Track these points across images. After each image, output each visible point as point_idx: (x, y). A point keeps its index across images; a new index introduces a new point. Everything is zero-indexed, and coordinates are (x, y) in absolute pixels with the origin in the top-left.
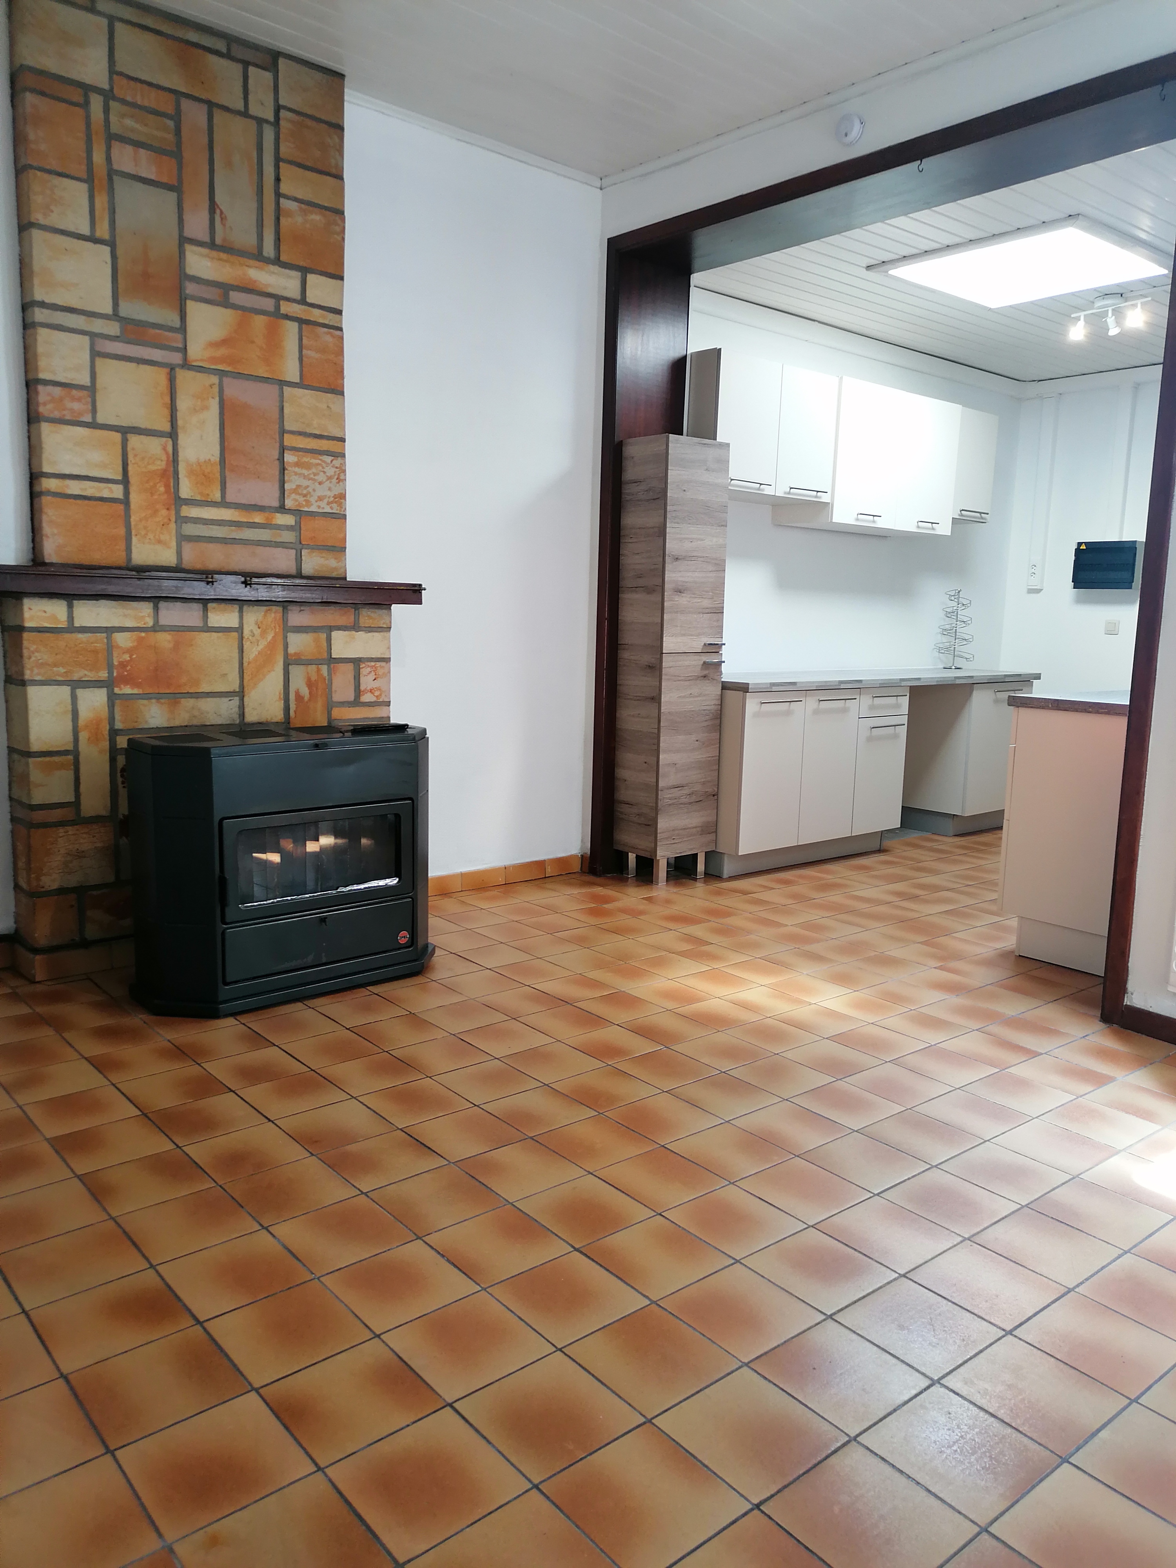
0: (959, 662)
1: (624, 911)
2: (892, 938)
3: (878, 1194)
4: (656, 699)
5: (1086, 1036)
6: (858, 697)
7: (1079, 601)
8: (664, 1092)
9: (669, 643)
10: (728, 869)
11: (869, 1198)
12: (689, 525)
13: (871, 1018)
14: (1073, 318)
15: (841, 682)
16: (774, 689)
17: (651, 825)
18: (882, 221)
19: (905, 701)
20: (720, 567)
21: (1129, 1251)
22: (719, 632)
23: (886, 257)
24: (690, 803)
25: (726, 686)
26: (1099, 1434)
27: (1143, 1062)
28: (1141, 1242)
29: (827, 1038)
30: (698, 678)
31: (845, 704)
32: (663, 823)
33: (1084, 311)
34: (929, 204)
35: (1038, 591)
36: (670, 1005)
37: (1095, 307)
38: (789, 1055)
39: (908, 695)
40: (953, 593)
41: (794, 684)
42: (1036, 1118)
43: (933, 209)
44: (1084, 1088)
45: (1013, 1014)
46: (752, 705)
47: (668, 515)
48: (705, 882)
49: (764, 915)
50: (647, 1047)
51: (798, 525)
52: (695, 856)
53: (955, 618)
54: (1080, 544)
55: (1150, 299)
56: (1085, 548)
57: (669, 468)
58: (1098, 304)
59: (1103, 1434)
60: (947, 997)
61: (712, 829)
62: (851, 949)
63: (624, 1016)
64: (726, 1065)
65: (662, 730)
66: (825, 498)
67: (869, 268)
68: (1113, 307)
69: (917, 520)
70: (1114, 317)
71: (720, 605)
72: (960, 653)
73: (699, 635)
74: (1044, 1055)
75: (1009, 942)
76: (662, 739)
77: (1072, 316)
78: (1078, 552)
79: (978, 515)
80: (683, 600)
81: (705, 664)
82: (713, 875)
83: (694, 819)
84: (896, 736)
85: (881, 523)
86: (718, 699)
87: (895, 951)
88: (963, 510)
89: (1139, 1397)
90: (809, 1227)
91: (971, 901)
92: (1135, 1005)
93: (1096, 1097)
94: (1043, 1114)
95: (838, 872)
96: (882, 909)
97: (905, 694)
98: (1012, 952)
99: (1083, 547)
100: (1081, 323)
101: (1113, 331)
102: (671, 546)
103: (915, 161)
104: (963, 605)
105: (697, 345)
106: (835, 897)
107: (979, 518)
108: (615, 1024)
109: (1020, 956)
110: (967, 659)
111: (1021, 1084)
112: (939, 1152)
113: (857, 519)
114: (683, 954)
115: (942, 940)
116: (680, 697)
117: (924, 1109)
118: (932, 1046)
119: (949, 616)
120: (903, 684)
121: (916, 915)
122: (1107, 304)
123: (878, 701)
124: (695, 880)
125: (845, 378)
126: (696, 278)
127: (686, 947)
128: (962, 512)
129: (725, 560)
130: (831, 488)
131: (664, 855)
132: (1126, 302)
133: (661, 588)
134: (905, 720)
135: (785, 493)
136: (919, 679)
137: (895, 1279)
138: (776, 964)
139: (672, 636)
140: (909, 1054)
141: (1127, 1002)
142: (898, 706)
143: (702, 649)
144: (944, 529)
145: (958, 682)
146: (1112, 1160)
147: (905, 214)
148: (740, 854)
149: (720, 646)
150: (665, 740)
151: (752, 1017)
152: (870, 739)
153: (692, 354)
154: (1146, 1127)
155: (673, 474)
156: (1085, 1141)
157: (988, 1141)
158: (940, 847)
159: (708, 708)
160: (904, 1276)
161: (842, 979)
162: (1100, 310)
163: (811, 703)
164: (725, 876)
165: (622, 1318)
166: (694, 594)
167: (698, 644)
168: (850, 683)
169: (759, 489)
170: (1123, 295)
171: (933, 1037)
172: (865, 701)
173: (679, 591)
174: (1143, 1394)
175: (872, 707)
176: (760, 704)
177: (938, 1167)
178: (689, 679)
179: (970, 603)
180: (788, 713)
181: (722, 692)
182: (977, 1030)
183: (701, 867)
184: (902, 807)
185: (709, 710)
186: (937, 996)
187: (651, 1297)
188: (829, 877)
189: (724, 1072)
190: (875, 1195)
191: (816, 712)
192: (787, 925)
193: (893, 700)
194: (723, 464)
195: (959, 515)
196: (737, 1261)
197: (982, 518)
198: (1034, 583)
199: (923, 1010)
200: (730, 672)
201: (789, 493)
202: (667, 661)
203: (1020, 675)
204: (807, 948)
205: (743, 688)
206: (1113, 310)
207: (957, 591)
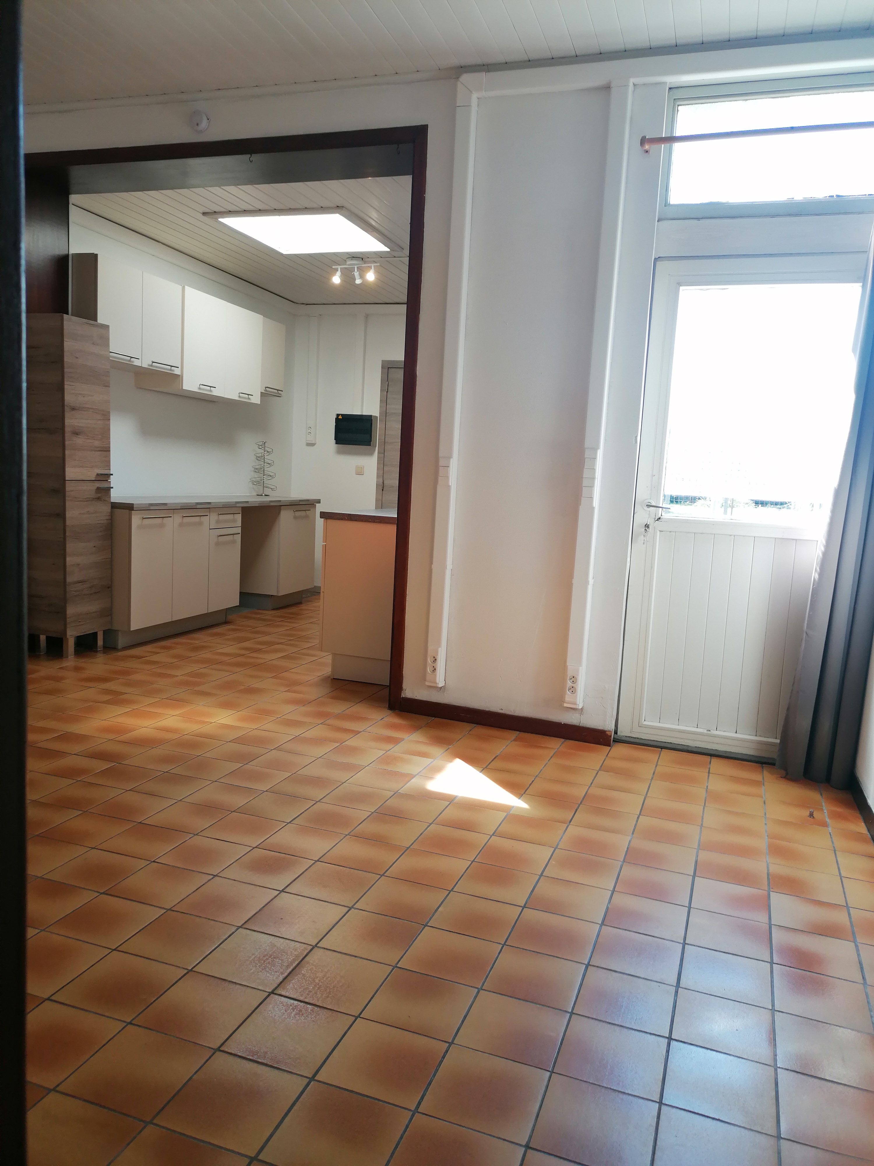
0: (267, 491)
1: (48, 678)
2: (252, 676)
3: (290, 822)
4: (61, 515)
5: (383, 718)
6: (208, 514)
7: (339, 452)
8: (127, 791)
9: (71, 473)
10: (122, 641)
11: (285, 825)
12: (82, 384)
13: (254, 726)
14: (333, 269)
15: (197, 504)
16: (152, 508)
17: (60, 612)
18: (220, 187)
19: (239, 517)
20: (106, 418)
21: (432, 823)
22: (108, 466)
23: (217, 209)
24: (91, 594)
25: (115, 506)
26: (439, 910)
27: (416, 728)
28: (437, 818)
29: (229, 742)
30: (93, 499)
31: (200, 519)
32: (71, 610)
33: (340, 265)
34: (252, 181)
35: (313, 445)
36: (111, 736)
37: (347, 264)
38: (208, 755)
39: (241, 513)
40: (261, 444)
41: (165, 504)
42: (367, 766)
43: (254, 185)
44: (389, 746)
45: (339, 712)
46: (136, 520)
47: (65, 376)
48: (104, 653)
49: (159, 671)
50: (105, 765)
51: (156, 389)
52: (95, 635)
53: (263, 461)
54: (338, 415)
55: (379, 264)
56: (341, 418)
57: (65, 339)
58: (349, 262)
59: (440, 909)
60: (298, 707)
61: (108, 613)
62: (228, 686)
63: (77, 748)
64: (166, 768)
65: (67, 539)
66: (177, 371)
67: (204, 214)
68: (358, 266)
69: (239, 392)
70: (358, 272)
71: (107, 445)
72: (267, 485)
73: (92, 467)
74: (363, 732)
75: (327, 671)
76: (67, 545)
77: (333, 267)
78: (337, 420)
79: (276, 391)
80: (79, 441)
81: (99, 489)
82: (110, 647)
83: (92, 607)
84: (234, 542)
85: (216, 392)
86: (109, 516)
87: (256, 684)
88: (267, 387)
89: (453, 889)
90: (254, 848)
91: (296, 650)
92: (407, 697)
93: (396, 750)
94: (371, 763)
95: (201, 638)
96: (240, 659)
97: (239, 513)
98: (329, 677)
99: (340, 417)
100: (339, 273)
101: (358, 281)
102: (69, 398)
103: (247, 154)
104: (268, 452)
105: (77, 247)
106: (205, 655)
107: (276, 393)
108: (72, 754)
109: (334, 678)
110: (272, 489)
111: (353, 750)
112: (318, 793)
113: (200, 388)
114: (108, 702)
115: (285, 674)
116: (80, 513)
117: (304, 772)
118: (297, 736)
119: (259, 459)
120: (238, 505)
121: (262, 661)
122: (354, 263)
123: (222, 517)
124: (97, 651)
125: (186, 287)
126: (73, 198)
127: (106, 698)
128: (267, 389)
129: (109, 412)
130: (180, 364)
131: (71, 635)
132: (365, 264)
133: (61, 429)
134: (239, 530)
135: (149, 365)
136: (247, 502)
137: (313, 864)
138: (177, 702)
139: (72, 467)
140: (284, 743)
141: (403, 695)
142: (234, 521)
143: (95, 477)
144: (256, 399)
145: (272, 504)
146: (413, 780)
147: (236, 185)
148: (131, 630)
149: (109, 475)
150: (70, 546)
151: (175, 736)
152: (217, 544)
153: (73, 254)
154: (427, 761)
155: (68, 344)
156: (396, 774)
157: (345, 782)
158: (264, 618)
159: (102, 522)
160: (318, 861)
161: (227, 705)
162: (349, 266)
163: (178, 518)
164: (120, 647)
165: (151, 923)
166: (88, 436)
167: (92, 474)
168: (202, 504)
169: (130, 361)
170: (363, 259)
171: (296, 732)
172: (214, 517)
173: (76, 433)
174: (454, 887)
175: (218, 522)
176: (142, 518)
177: (321, 801)
178: (87, 500)
179: (273, 451)
180: (162, 526)
181: (111, 510)
182: (321, 724)
183: (100, 643)
184: (240, 592)
185: (102, 524)
186: (291, 708)
187: (165, 907)
188: (197, 642)
189: (166, 772)
190: (288, 823)
191: (181, 525)
192: (178, 676)
193: (230, 517)
194: (105, 340)
195: (265, 391)
196: (215, 876)
197: (279, 393)
198: (311, 439)
199: (286, 717)
200: (117, 495)
201: (151, 366)
202: (69, 487)
203: (308, 500)
204: (197, 688)
205: (129, 507)
206: (357, 268)
207: (264, 442)
